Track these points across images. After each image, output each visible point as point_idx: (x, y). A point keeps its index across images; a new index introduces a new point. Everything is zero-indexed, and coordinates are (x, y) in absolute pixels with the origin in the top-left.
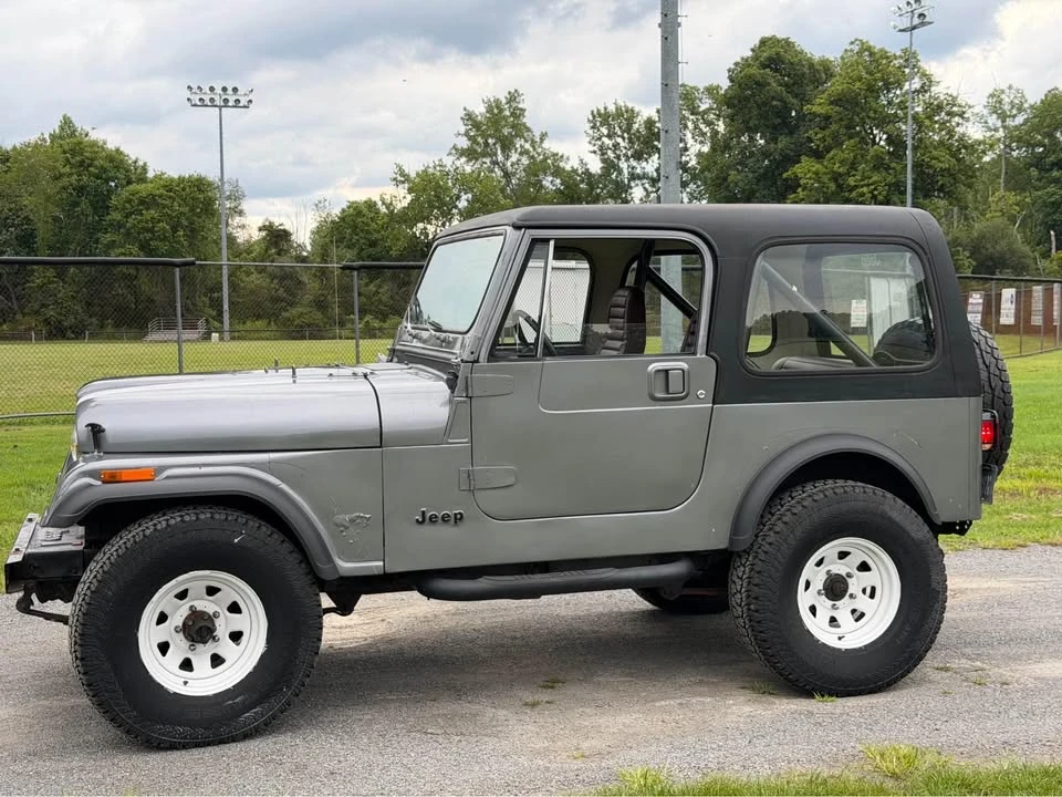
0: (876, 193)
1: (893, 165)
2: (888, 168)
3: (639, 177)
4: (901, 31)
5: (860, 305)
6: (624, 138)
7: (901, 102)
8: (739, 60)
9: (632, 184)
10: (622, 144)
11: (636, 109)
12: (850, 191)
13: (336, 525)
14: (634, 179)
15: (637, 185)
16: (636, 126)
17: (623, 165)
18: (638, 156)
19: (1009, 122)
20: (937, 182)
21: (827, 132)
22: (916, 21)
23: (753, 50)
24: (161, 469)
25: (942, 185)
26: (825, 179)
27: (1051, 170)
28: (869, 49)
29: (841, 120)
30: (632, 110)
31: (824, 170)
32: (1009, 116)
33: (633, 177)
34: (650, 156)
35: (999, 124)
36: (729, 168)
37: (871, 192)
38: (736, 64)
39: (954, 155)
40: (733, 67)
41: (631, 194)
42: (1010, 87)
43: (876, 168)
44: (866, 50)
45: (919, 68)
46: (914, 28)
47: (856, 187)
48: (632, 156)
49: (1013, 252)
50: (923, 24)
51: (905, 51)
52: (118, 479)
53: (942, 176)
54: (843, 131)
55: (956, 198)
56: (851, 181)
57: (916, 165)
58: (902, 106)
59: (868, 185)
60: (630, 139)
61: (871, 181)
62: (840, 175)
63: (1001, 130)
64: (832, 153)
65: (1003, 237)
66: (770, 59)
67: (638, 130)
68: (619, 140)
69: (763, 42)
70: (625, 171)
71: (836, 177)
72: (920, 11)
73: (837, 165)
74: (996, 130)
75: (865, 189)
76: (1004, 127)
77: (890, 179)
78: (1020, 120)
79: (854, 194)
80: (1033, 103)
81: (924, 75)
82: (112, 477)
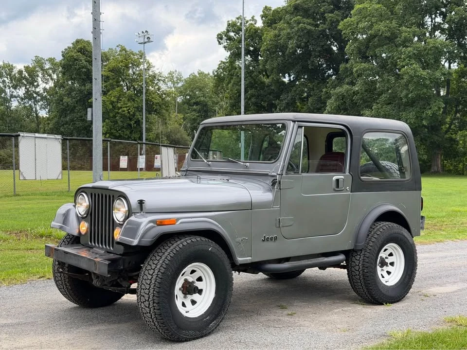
0: (129, 111)
1: (136, 99)
2: (134, 100)
3: (15, 97)
4: (139, 43)
5: (124, 158)
6: (7, 78)
7: (139, 73)
8: (67, 48)
9: (12, 100)
10: (7, 81)
11: (14, 65)
12: (119, 109)
13: (237, 242)
14: (13, 98)
15: (15, 100)
16: (13, 73)
17: (7, 90)
18: (15, 87)
19: (176, 85)
20: (154, 107)
21: (108, 83)
22: (146, 40)
23: (72, 44)
24: (178, 219)
25: (156, 109)
26: (108, 103)
27: (194, 105)
28: (125, 50)
29: (114, 79)
30: (12, 66)
31: (107, 99)
32: (176, 83)
33: (12, 96)
34: (21, 87)
35: (172, 85)
36: (64, 95)
37: (128, 110)
38: (66, 49)
39: (160, 97)
40: (64, 51)
41: (11, 104)
42: (176, 71)
43: (129, 100)
44: (123, 50)
45: (146, 60)
46: (145, 43)
47: (121, 108)
48: (12, 86)
49: (182, 138)
50: (149, 42)
51: (140, 52)
52: (163, 224)
53: (156, 105)
54: (115, 83)
55: (162, 115)
56: (119, 105)
57: (146, 100)
58: (140, 75)
59: (126, 107)
60: (11, 79)
61: (127, 106)
62: (113, 102)
63: (173, 88)
64: (110, 92)
65: (178, 132)
66: (81, 48)
67: (15, 75)
68: (6, 79)
69: (78, 42)
70: (9, 94)
71: (112, 103)
72: (148, 36)
73: (113, 98)
74: (171, 88)
75: (125, 109)
76: (175, 88)
77: (135, 105)
78: (180, 85)
79: (120, 111)
80: (185, 78)
81: (148, 62)
82: (160, 223)
